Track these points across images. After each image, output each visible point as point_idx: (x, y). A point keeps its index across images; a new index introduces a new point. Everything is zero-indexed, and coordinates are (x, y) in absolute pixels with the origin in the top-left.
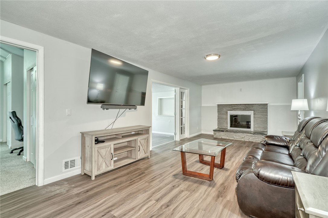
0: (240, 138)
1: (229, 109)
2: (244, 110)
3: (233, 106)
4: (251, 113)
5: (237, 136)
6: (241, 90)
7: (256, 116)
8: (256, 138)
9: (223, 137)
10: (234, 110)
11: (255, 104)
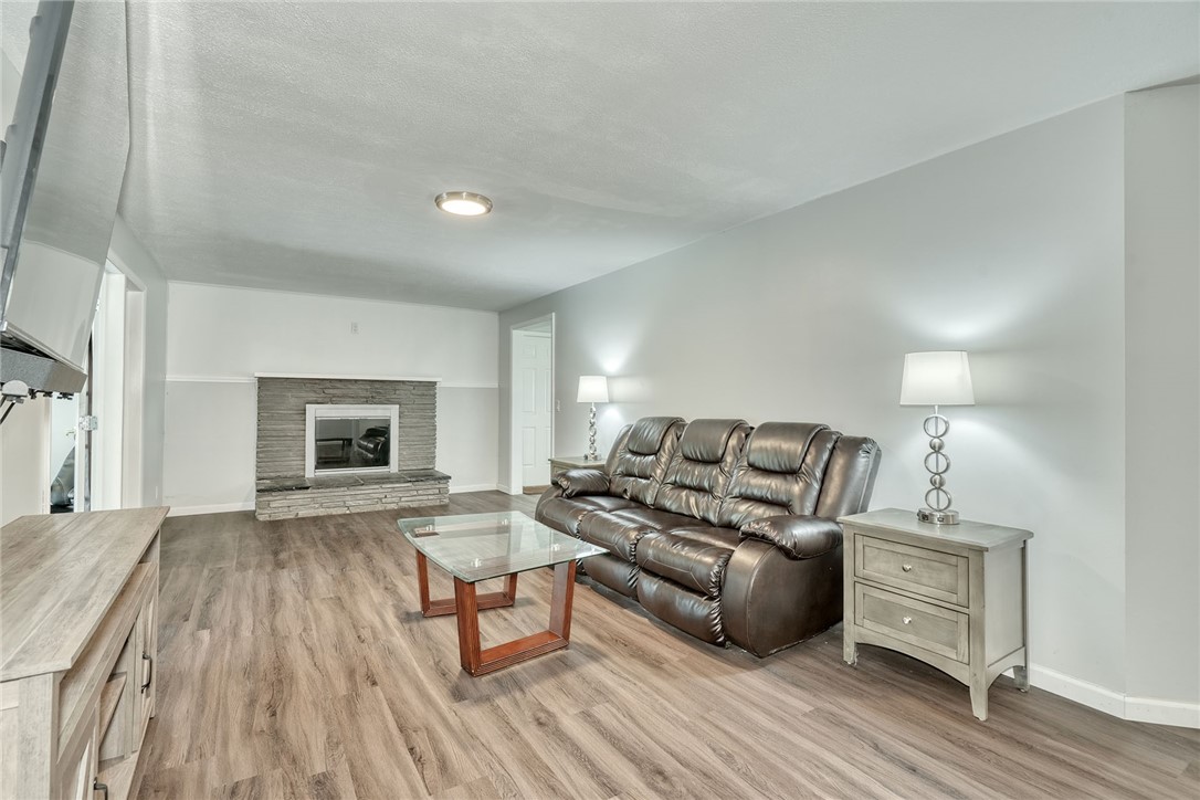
0: (369, 502)
1: (312, 396)
2: (367, 402)
3: (328, 385)
4: (389, 413)
5: (358, 497)
6: (355, 328)
7: (407, 421)
8: (420, 492)
9: (303, 513)
10: (332, 400)
11: (403, 382)
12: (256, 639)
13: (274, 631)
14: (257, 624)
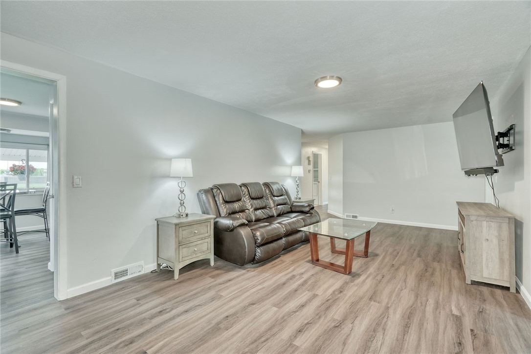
12: (427, 296)
13: (417, 296)
14: (424, 304)
